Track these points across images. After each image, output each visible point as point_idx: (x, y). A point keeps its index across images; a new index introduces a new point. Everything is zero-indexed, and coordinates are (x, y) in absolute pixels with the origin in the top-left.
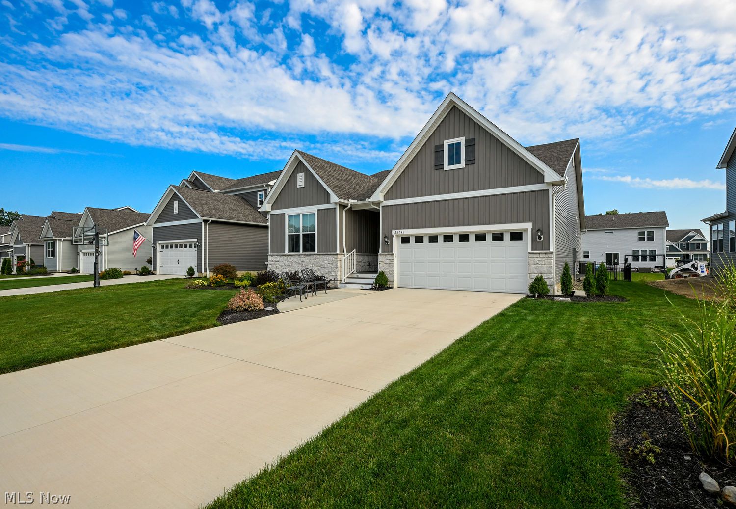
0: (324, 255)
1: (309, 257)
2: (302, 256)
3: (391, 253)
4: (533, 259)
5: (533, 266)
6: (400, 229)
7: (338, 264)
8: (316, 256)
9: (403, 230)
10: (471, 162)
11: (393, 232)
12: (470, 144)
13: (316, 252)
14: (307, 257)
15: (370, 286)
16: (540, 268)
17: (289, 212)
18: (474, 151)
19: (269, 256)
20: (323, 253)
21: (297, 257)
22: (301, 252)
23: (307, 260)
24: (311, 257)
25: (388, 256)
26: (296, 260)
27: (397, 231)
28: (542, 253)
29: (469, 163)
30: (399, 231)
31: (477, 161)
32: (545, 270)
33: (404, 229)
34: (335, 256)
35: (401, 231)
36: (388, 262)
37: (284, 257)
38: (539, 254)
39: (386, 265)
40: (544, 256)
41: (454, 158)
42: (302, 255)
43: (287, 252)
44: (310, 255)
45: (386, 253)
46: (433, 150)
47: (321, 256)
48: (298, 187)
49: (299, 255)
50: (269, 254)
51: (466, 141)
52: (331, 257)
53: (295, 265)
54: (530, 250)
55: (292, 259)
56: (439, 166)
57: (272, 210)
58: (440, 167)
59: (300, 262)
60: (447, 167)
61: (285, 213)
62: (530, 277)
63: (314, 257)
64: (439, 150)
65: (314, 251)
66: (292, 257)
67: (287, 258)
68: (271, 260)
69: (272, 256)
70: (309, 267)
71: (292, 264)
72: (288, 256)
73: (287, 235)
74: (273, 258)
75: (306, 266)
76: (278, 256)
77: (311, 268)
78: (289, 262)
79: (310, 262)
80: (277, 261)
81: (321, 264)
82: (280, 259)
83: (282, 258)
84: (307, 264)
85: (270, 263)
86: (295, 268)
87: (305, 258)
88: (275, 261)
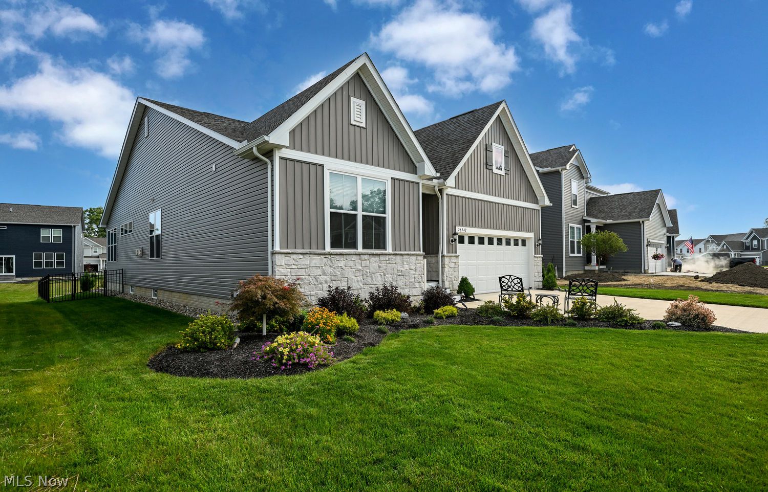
0: (402, 255)
1: (377, 259)
2: (364, 257)
3: (456, 255)
4: (536, 261)
5: (536, 267)
6: (462, 225)
8: (391, 257)
10: (507, 172)
11: (457, 229)
12: (507, 155)
13: (389, 249)
14: (373, 259)
17: (329, 164)
18: (508, 163)
19: (276, 256)
20: (399, 252)
21: (354, 258)
22: (361, 249)
23: (373, 263)
24: (382, 258)
25: (453, 258)
26: (351, 263)
27: (460, 228)
30: (462, 228)
31: (510, 172)
32: (539, 269)
34: (419, 258)
35: (464, 228)
36: (453, 265)
37: (322, 257)
38: (538, 257)
39: (451, 268)
40: (539, 259)
43: (328, 248)
44: (378, 255)
45: (452, 255)
46: (484, 147)
47: (398, 257)
48: (353, 122)
49: (359, 254)
50: (277, 250)
51: (505, 151)
52: (414, 260)
53: (350, 274)
54: (533, 254)
55: (342, 262)
57: (288, 147)
58: (490, 167)
59: (361, 268)
60: (494, 170)
61: (323, 165)
62: (534, 275)
63: (387, 257)
64: (490, 150)
65: (384, 248)
66: (342, 258)
67: (331, 260)
68: (285, 264)
69: (289, 255)
70: (379, 276)
71: (344, 272)
72: (332, 256)
73: (328, 211)
74: (290, 260)
75: (373, 274)
76: (305, 256)
77: (382, 277)
78: (334, 268)
79: (379, 267)
80: (303, 267)
81: (399, 271)
82: (314, 262)
83: (317, 261)
84: (374, 271)
85: (281, 272)
86: (349, 281)
87: (368, 261)
88: (296, 267)
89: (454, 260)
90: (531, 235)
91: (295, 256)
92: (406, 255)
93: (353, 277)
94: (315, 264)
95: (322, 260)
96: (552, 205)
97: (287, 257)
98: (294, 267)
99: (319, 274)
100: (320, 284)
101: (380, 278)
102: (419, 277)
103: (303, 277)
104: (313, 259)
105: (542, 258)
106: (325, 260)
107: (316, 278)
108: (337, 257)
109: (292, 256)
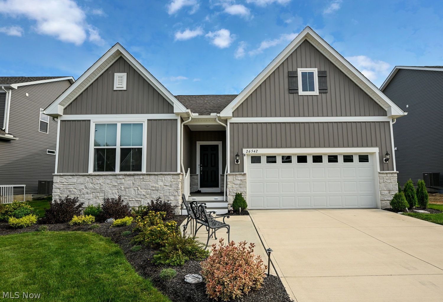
0: (157, 175)
1: (132, 178)
2: (121, 177)
3: (243, 173)
4: (382, 178)
5: (383, 184)
6: (253, 147)
7: (180, 186)
8: (145, 177)
9: (256, 149)
10: (324, 91)
11: (245, 151)
12: (322, 76)
13: (144, 171)
14: (128, 178)
15: (226, 211)
16: (388, 185)
17: (95, 119)
18: (326, 82)
19: (55, 178)
20: (156, 173)
21: (111, 177)
22: (117, 171)
23: (128, 181)
24: (136, 177)
25: (239, 176)
26: (108, 181)
27: (249, 150)
28: (389, 173)
29: (322, 91)
30: (251, 150)
31: (329, 91)
32: (392, 187)
33: (258, 147)
34: (175, 177)
35: (254, 150)
36: (238, 182)
37: (86, 177)
38: (387, 173)
39: (235, 185)
40: (391, 175)
41: (308, 85)
42: (119, 175)
43: (91, 171)
44: (134, 175)
45: (237, 173)
46: (286, 75)
47: (153, 177)
48: (115, 89)
49: (116, 175)
50: (56, 173)
51: (319, 72)
52: (169, 178)
53: (106, 188)
54: (379, 171)
55: (101, 180)
56: (293, 90)
57: (64, 114)
58: (295, 91)
59: (116, 184)
60: (301, 92)
61: (90, 121)
62: (381, 193)
63: (141, 177)
64: (292, 76)
65: (140, 170)
66: (101, 178)
67: (92, 179)
68: (60, 182)
69: (62, 177)
70: (133, 190)
71: (102, 187)
72: (93, 177)
73: (92, 148)
74: (63, 180)
75: (127, 189)
76: (74, 177)
77: (135, 191)
78: (95, 184)
79: (133, 184)
80: (71, 183)
81: (152, 187)
82: (79, 180)
83: (81, 179)
84: (128, 187)
85: (56, 187)
86: (106, 193)
87: (123, 180)
88: (67, 183)
89: (240, 178)
90: (376, 150)
91: (66, 177)
92: (159, 175)
93: (109, 191)
94: (80, 182)
95: (85, 179)
96: (406, 114)
97: (61, 177)
98: (65, 183)
99: (82, 188)
100: (83, 194)
101: (133, 192)
102: (175, 192)
103: (71, 190)
104: (79, 179)
105: (397, 174)
106: (88, 179)
107: (80, 191)
108: (97, 177)
109: (64, 177)
